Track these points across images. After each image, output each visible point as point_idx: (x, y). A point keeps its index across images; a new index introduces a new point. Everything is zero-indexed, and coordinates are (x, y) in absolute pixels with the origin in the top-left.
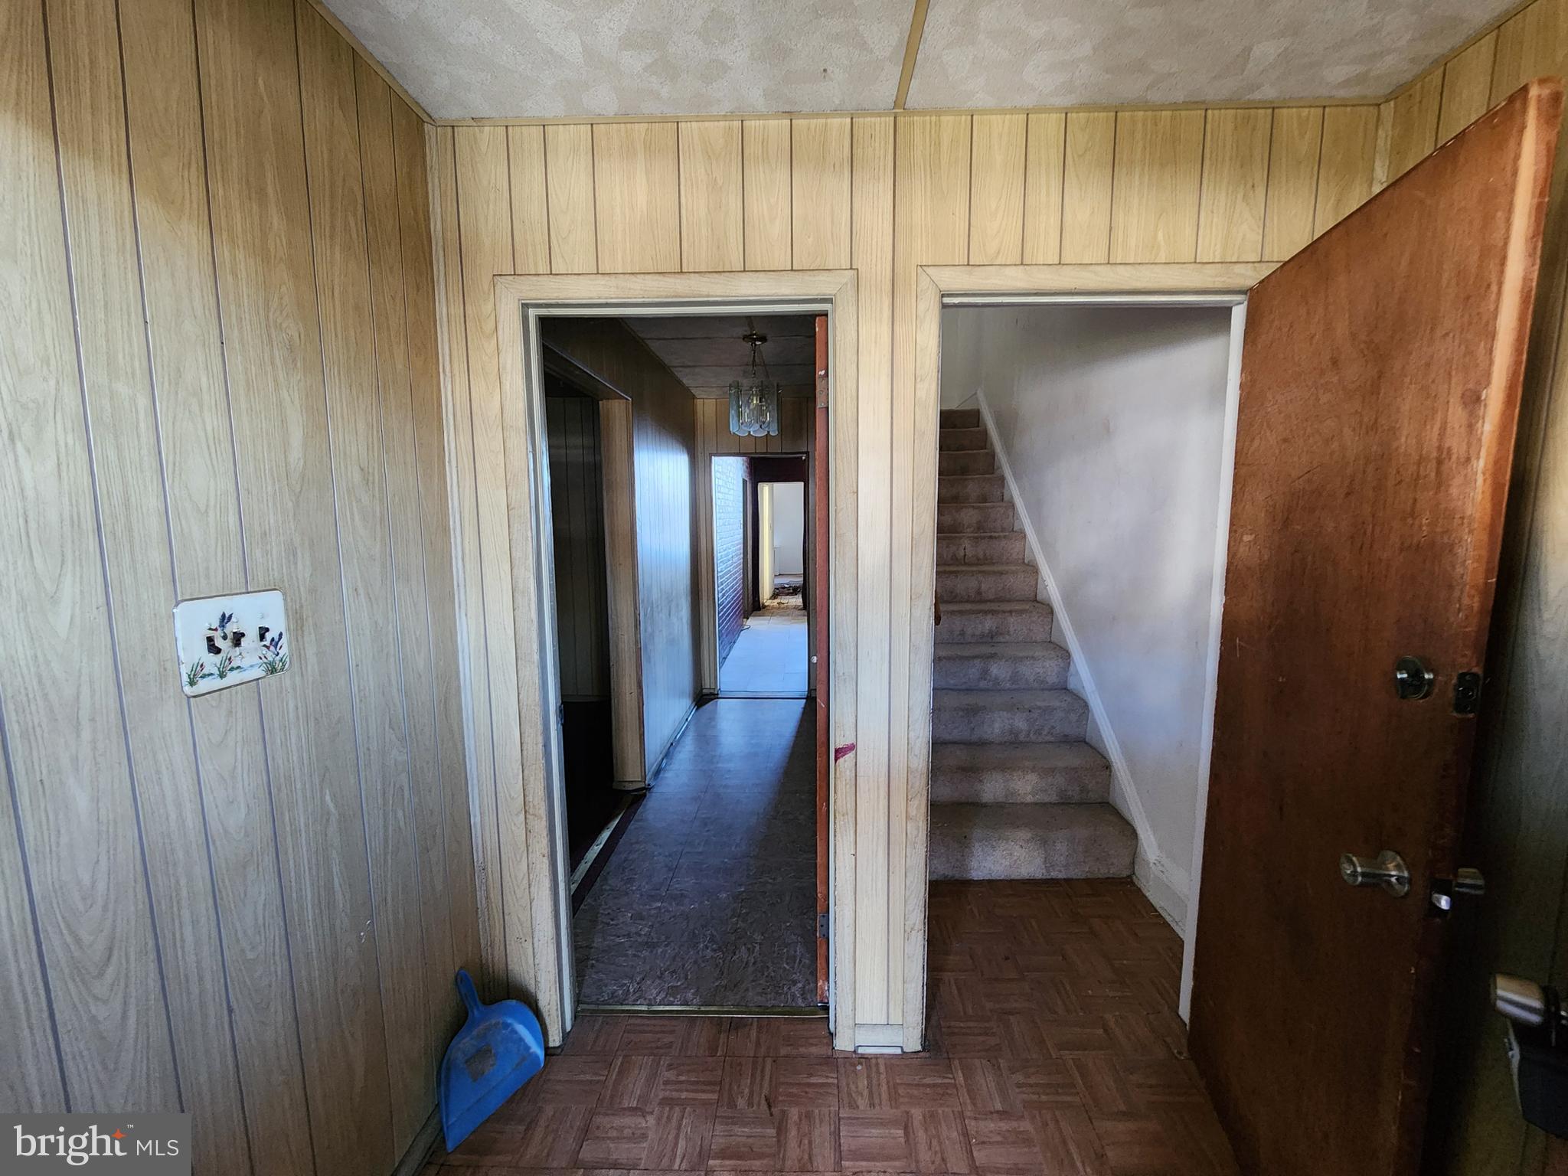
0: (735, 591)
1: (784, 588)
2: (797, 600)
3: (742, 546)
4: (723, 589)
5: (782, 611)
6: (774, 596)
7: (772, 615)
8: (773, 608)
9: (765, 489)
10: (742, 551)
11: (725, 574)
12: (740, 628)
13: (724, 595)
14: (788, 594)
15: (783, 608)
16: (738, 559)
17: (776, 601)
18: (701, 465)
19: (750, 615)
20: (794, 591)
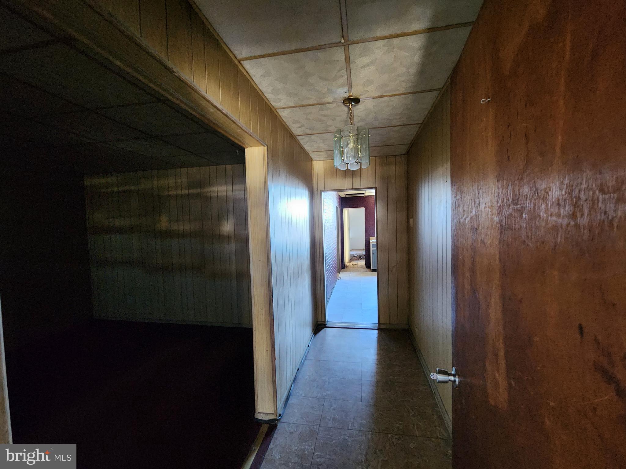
0: (333, 261)
1: (355, 256)
2: (362, 263)
3: (336, 239)
4: (328, 262)
5: (355, 269)
6: (351, 260)
7: (351, 271)
8: (351, 267)
9: (346, 211)
10: (336, 241)
11: (329, 254)
12: (336, 279)
13: (328, 265)
14: (357, 260)
15: (356, 267)
16: (335, 246)
17: (352, 263)
18: (316, 197)
19: (340, 271)
20: (360, 258)
